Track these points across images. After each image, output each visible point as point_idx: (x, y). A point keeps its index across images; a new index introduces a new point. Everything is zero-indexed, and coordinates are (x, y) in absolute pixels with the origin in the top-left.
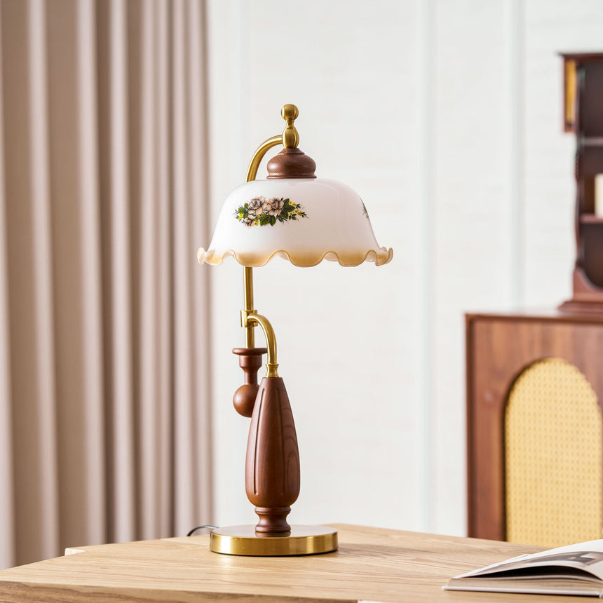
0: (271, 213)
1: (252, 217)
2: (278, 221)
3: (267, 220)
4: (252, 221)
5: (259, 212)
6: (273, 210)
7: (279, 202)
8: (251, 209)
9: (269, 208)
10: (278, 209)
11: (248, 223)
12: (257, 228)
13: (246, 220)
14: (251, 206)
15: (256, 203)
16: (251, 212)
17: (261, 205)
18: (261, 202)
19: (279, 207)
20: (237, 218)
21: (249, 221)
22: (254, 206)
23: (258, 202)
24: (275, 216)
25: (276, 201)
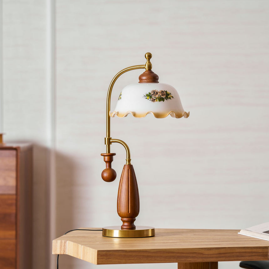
0: (162, 97)
1: (154, 98)
2: (165, 99)
3: (161, 99)
4: (154, 100)
5: (157, 96)
6: (163, 95)
7: (164, 92)
8: (153, 95)
9: (161, 94)
10: (164, 95)
11: (153, 101)
12: (157, 103)
13: (151, 99)
14: (152, 93)
15: (154, 92)
16: (153, 96)
17: (157, 93)
18: (156, 92)
19: (164, 94)
20: (146, 98)
21: (153, 100)
22: (154, 94)
23: (155, 92)
24: (164, 97)
25: (162, 91)
